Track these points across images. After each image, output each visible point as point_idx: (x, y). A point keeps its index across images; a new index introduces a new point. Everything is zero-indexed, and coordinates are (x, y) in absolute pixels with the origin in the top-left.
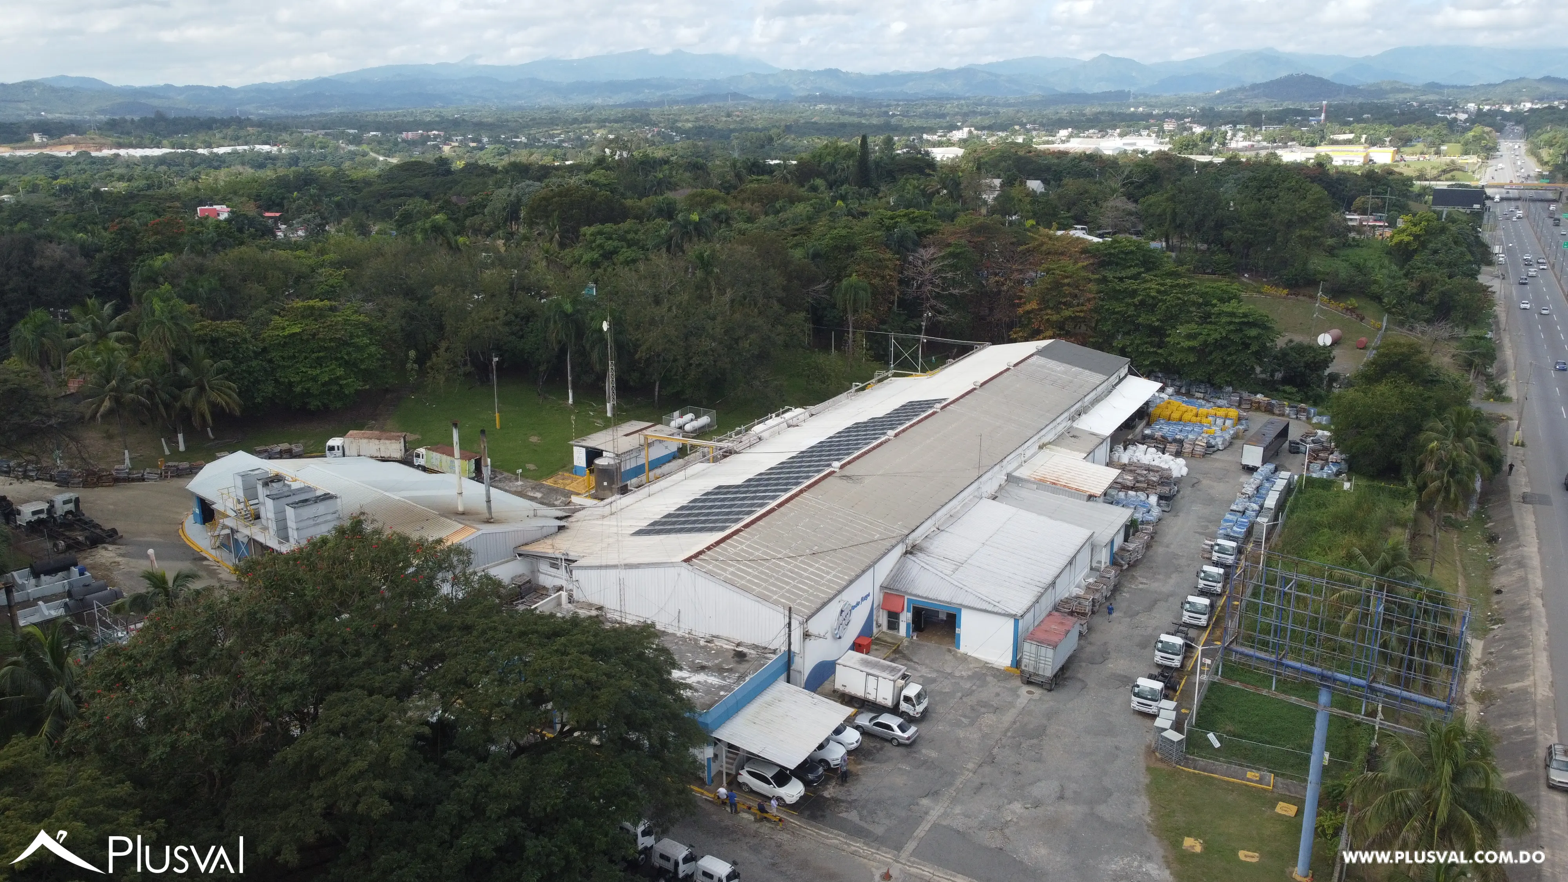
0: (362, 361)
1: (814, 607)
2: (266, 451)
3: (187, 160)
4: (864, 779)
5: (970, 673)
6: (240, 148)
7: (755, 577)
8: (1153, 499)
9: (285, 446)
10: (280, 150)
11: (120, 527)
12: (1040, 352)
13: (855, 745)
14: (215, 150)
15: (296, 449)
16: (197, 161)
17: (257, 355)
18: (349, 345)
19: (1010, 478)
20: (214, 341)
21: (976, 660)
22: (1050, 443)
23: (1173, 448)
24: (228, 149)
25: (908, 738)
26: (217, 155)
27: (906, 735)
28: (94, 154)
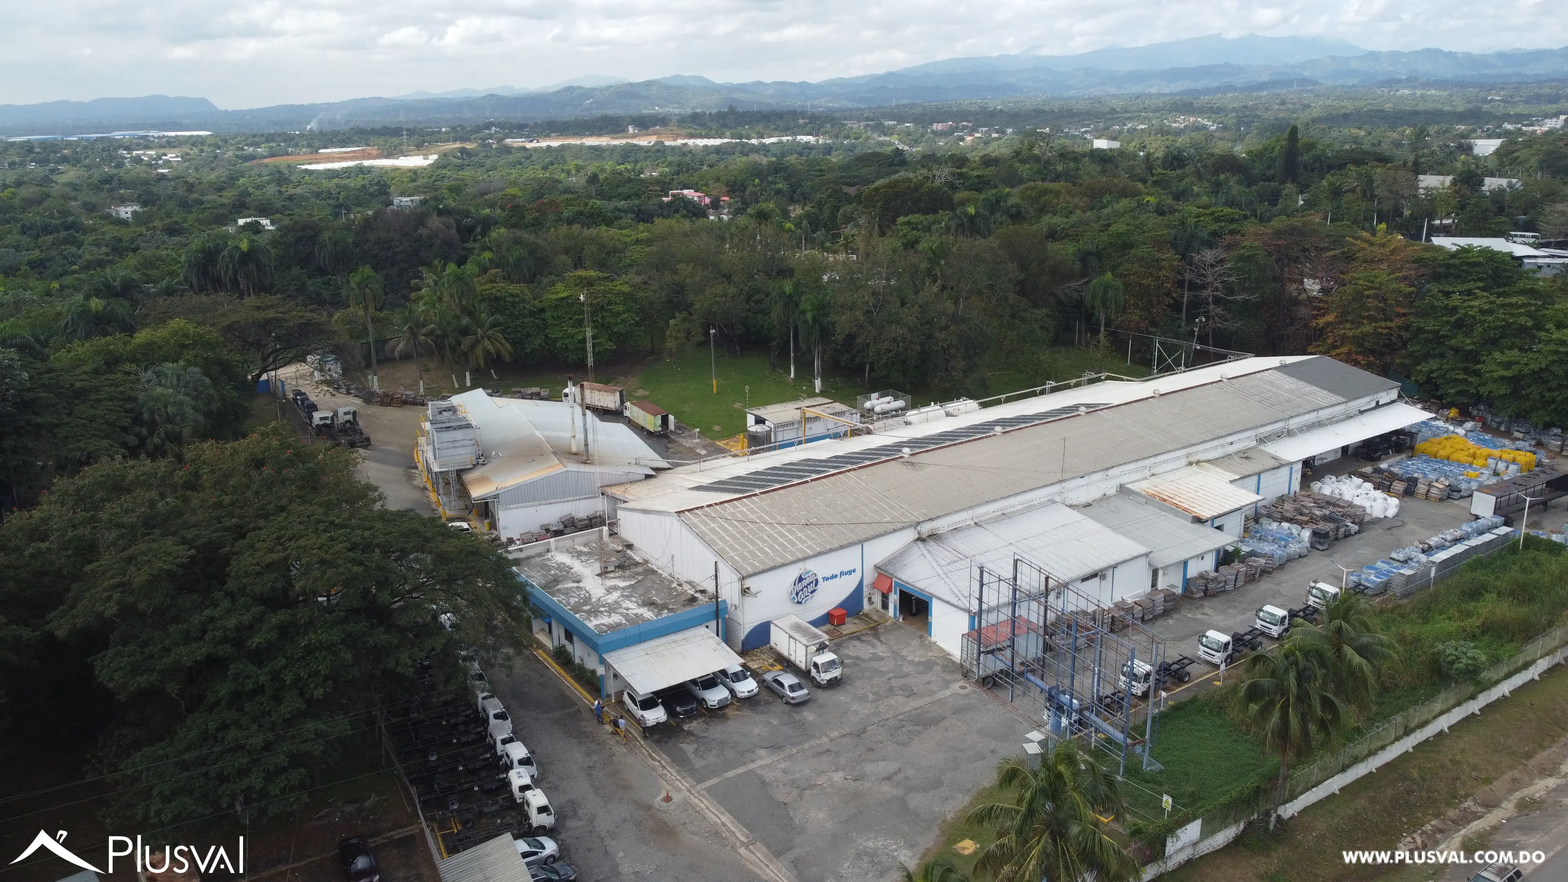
0: (616, 324)
1: (761, 567)
2: (519, 392)
3: (739, 148)
4: (730, 723)
5: (923, 660)
6: (785, 139)
7: (731, 536)
8: (1306, 534)
9: (535, 390)
10: (817, 141)
11: (375, 438)
12: (1283, 368)
13: (746, 694)
14: (764, 141)
15: (544, 392)
16: (746, 150)
17: (532, 314)
18: (606, 310)
19: (1123, 490)
20: (497, 299)
21: (941, 650)
22: (1208, 461)
23: (1399, 486)
24: (774, 140)
25: (793, 698)
26: (764, 145)
27: (792, 695)
28: (667, 143)
